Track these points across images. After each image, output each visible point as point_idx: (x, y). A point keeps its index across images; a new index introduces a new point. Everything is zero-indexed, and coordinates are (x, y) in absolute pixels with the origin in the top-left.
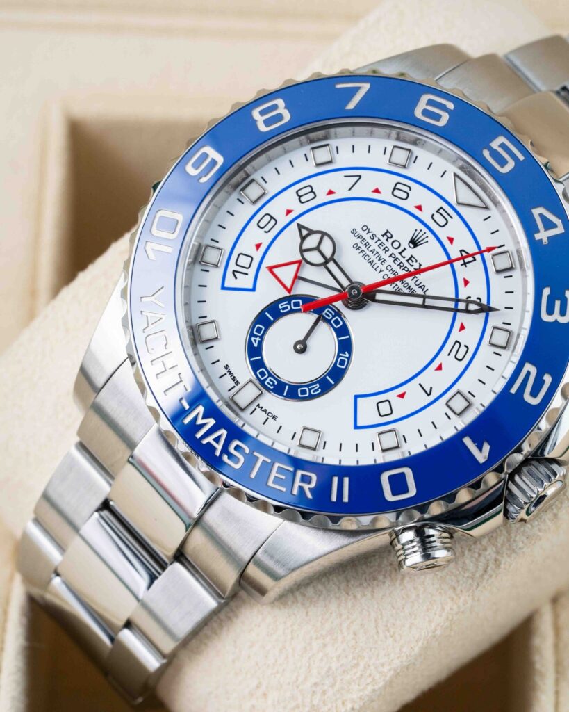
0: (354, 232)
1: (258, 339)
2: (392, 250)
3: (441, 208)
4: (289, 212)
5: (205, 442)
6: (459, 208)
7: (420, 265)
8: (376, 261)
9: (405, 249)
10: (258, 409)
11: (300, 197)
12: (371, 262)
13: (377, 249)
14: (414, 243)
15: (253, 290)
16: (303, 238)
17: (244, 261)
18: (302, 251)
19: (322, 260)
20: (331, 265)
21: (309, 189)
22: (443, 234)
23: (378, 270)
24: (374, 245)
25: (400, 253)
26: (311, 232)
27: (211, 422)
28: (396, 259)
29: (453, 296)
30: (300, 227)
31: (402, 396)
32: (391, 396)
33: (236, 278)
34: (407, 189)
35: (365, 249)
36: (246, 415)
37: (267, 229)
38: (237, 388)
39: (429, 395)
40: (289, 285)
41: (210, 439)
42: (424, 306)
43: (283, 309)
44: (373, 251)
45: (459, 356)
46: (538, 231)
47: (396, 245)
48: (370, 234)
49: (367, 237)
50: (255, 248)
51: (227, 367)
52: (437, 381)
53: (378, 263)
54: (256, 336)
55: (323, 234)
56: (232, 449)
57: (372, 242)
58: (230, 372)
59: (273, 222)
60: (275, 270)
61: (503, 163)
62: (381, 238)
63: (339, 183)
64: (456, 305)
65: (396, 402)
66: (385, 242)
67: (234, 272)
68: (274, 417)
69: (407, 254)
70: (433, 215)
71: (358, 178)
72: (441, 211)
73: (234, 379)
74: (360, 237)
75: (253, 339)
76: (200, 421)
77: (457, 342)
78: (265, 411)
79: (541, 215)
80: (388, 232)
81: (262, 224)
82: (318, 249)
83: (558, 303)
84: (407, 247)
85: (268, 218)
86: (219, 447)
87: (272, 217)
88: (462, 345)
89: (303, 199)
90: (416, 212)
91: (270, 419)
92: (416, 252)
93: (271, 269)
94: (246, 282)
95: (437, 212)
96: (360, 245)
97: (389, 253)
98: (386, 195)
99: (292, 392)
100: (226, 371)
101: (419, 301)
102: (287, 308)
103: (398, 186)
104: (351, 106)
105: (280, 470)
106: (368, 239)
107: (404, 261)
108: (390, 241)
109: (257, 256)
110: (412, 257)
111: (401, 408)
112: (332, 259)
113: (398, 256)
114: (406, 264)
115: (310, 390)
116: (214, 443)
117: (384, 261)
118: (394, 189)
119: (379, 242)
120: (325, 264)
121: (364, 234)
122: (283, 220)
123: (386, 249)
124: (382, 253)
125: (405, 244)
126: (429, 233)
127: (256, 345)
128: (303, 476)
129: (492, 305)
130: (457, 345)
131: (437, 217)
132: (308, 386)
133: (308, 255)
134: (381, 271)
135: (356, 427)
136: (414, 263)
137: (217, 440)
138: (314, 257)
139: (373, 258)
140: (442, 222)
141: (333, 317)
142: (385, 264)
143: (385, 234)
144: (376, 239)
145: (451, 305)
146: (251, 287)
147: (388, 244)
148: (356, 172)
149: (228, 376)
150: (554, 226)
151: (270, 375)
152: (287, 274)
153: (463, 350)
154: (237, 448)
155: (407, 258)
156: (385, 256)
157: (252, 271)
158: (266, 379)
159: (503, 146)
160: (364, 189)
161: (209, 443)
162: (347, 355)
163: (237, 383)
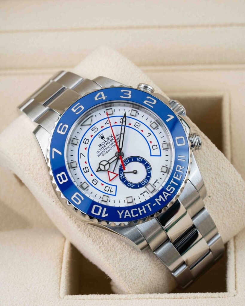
0: (99, 156)
1: (132, 185)
2: (105, 144)
3: (92, 130)
4: (92, 175)
5: (166, 199)
6: (92, 125)
7: (110, 136)
8: (108, 149)
9: (105, 141)
10: (154, 185)
11: (87, 172)
12: (109, 151)
13: (104, 149)
14: (103, 138)
15: (116, 186)
16: (101, 170)
17: (107, 189)
18: (105, 171)
19: (108, 165)
20: (110, 162)
21: (85, 169)
22: (100, 129)
23: (111, 149)
24: (103, 150)
25: (106, 142)
26: (99, 168)
27: (160, 196)
28: (108, 143)
29: (121, 127)
30: (97, 171)
31: (151, 142)
32: (151, 145)
33: (112, 191)
34: (85, 140)
35: (104, 152)
36: (156, 188)
37: (97, 182)
38: (148, 191)
39: (151, 134)
40: (116, 175)
41: (166, 197)
42: (124, 134)
43: (123, 177)
44: (105, 150)
45: (139, 125)
46: (102, 99)
47: (103, 143)
48: (100, 151)
49: (100, 152)
50: (103, 186)
51: (141, 194)
52: (146, 132)
53: (109, 148)
54: (131, 185)
55: (100, 164)
56: (169, 190)
57: (102, 150)
58: (142, 193)
59: (95, 180)
60: (111, 179)
61: (81, 109)
62: (101, 148)
63: (83, 160)
64: (123, 126)
65: (153, 144)
66: (102, 146)
67: (110, 192)
68: (157, 180)
69: (106, 140)
70: (94, 132)
71: (81, 154)
72: (93, 130)
73: (145, 192)
74: (100, 154)
75: (132, 186)
76: (160, 200)
77: (134, 126)
78: (155, 183)
79: (98, 98)
80: (99, 146)
81: (95, 183)
82: (104, 166)
83: (125, 94)
84: (104, 140)
85: (93, 182)
86: (168, 194)
87: (93, 180)
88: (135, 124)
89: (88, 171)
90: (93, 137)
91: (157, 181)
92: (106, 137)
93: (110, 180)
94: (114, 188)
95: (93, 131)
96: (103, 154)
97: (106, 145)
98: (87, 146)
99: (149, 175)
100: (142, 195)
101: (122, 135)
102: (122, 176)
103: (84, 142)
104: (60, 153)
105: (176, 176)
106: (101, 151)
107: (108, 141)
108: (102, 145)
109: (105, 185)
110: (107, 138)
111: (155, 142)
112: (108, 161)
113: (107, 143)
114: (109, 140)
115: (148, 169)
116: (167, 196)
117: (108, 147)
118: (85, 143)
119: (102, 148)
120: (110, 164)
121: (99, 153)
122: (94, 177)
123: (105, 146)
124: (106, 147)
125: (103, 141)
126: (100, 133)
127: (134, 186)
128: (177, 169)
129: (123, 115)
130: (135, 126)
131: (95, 131)
132: (147, 170)
133: (106, 169)
134: (111, 148)
135: (160, 156)
136: (109, 138)
137: (166, 195)
138: (107, 167)
139: (107, 150)
140: (96, 129)
141: (126, 162)
142: (109, 146)
143: (100, 146)
144: (101, 149)
145: (123, 127)
146: (115, 187)
147: (103, 145)
148: (79, 155)
149: (144, 194)
150: (101, 94)
151: (144, 181)
152: (112, 176)
153: (137, 124)
154: (169, 189)
155: (107, 140)
156: (107, 146)
157: (110, 186)
158: (145, 183)
159: (75, 109)
160: (85, 153)
161: (167, 197)
162: (138, 158)
163: (146, 191)
